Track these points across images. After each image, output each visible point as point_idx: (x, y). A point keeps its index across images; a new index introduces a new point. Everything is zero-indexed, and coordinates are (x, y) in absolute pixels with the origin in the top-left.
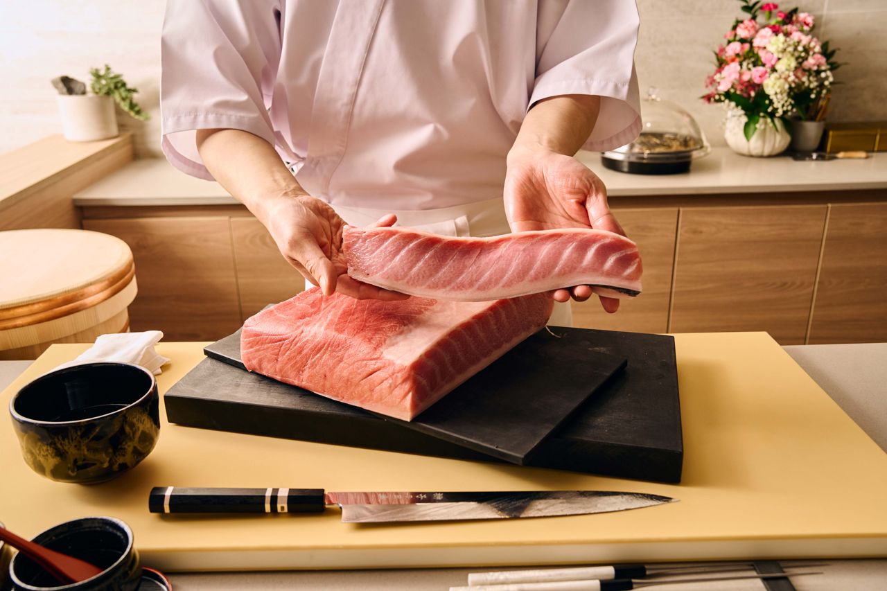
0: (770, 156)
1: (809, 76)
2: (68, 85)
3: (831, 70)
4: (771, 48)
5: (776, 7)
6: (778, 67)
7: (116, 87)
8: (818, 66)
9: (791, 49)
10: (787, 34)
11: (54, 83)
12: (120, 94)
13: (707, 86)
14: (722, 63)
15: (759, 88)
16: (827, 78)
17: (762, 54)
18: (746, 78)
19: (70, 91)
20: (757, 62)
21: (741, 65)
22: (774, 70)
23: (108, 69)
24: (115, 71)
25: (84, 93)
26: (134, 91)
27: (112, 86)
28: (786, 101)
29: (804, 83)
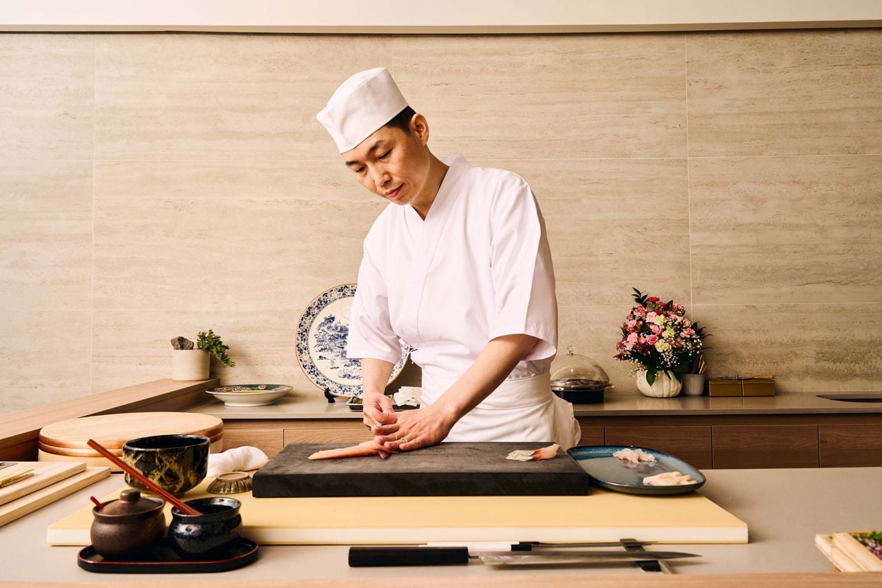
0: (667, 398)
1: (686, 342)
2: (182, 343)
3: (700, 339)
4: (658, 323)
5: (658, 300)
6: (663, 335)
7: (214, 345)
8: (691, 336)
9: (670, 324)
10: (666, 316)
11: (173, 342)
12: (217, 349)
13: (618, 349)
14: (626, 333)
15: (653, 348)
16: (698, 343)
17: (652, 327)
18: (643, 341)
19: (182, 348)
20: (650, 332)
21: (639, 336)
22: (661, 337)
23: (211, 332)
24: (216, 334)
25: (192, 348)
26: (227, 347)
27: (212, 344)
28: (672, 357)
29: (683, 346)
